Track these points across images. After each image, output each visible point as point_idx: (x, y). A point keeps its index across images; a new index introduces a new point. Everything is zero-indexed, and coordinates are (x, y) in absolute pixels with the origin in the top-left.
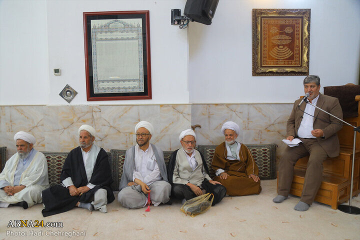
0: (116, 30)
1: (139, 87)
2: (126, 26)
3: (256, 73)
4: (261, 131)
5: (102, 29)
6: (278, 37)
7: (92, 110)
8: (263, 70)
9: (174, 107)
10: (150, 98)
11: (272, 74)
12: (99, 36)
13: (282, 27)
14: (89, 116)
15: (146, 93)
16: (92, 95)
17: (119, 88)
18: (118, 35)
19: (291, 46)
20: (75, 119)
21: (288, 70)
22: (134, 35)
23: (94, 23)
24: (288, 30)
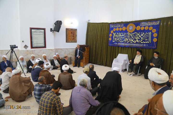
0: (38, 32)
1: (43, 45)
2: (40, 31)
3: (66, 42)
4: (68, 54)
5: (35, 32)
6: (71, 34)
7: (32, 51)
8: (68, 41)
9: (51, 50)
10: (46, 48)
11: (70, 42)
12: (34, 33)
13: (72, 32)
14: (32, 52)
15: (45, 47)
16: (32, 47)
17: (39, 46)
18: (38, 33)
19: (73, 36)
20: (28, 53)
21: (73, 41)
22: (42, 33)
23: (32, 30)
24: (73, 33)
